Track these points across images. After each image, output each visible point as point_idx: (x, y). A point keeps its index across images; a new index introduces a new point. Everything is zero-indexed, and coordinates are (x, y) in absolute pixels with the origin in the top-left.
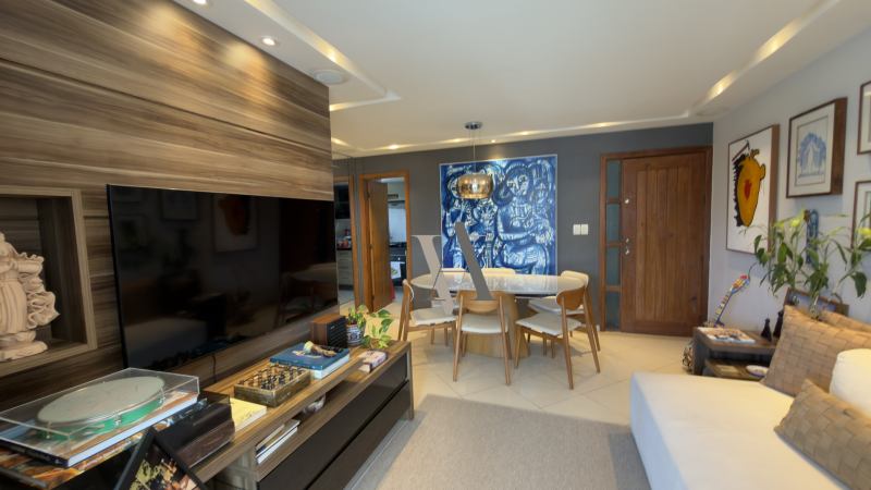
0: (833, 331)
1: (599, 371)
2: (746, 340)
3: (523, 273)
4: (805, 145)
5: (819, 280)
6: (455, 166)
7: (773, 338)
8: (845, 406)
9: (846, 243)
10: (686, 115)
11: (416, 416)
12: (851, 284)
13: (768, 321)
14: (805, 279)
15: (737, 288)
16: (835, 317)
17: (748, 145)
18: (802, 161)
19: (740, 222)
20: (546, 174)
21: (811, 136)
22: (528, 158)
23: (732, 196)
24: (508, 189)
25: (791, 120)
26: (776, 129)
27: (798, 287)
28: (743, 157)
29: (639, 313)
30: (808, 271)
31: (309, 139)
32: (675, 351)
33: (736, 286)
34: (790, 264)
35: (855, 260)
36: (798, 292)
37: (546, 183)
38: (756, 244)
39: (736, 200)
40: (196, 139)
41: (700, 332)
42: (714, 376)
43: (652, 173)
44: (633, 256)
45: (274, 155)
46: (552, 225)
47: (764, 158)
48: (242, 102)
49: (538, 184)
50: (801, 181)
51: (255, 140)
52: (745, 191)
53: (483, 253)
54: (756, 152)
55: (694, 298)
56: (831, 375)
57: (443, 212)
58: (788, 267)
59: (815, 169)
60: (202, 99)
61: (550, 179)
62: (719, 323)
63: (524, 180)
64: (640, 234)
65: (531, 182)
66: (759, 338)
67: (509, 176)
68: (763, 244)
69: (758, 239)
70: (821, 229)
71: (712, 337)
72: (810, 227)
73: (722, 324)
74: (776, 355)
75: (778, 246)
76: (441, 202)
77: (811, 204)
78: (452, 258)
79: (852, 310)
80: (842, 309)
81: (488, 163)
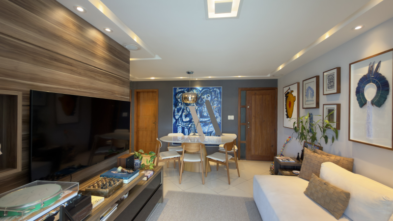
0: (319, 156)
1: (239, 177)
2: (292, 161)
3: (208, 135)
4: (308, 90)
5: (314, 138)
6: (180, 89)
7: (301, 160)
8: (325, 182)
9: (321, 125)
10: (269, 76)
11: (164, 201)
12: (323, 139)
13: (298, 154)
14: (309, 138)
15: (288, 142)
16: (319, 151)
17: (289, 89)
18: (307, 96)
19: (288, 117)
20: (218, 94)
21: (309, 87)
22: (211, 87)
23: (285, 107)
24: (202, 100)
25: (303, 81)
26: (298, 84)
27: (308, 141)
28: (288, 93)
29: (253, 152)
30: (311, 135)
31: (121, 73)
32: (267, 166)
33: (287, 141)
34: (305, 133)
35: (324, 131)
36: (308, 143)
37: (218, 98)
38: (294, 125)
39: (286, 108)
40: (71, 70)
41: (276, 158)
42: (282, 175)
43: (257, 96)
44: (250, 129)
45: (105, 79)
46: (220, 116)
47: (295, 94)
48: (93, 55)
49: (215, 98)
50: (307, 103)
51: (98, 72)
52: (289, 105)
53: (191, 126)
54: (292, 91)
55: (272, 146)
56: (320, 172)
57: (174, 108)
58: (305, 134)
59: (311, 99)
60: (76, 52)
61: (219, 96)
62: (282, 155)
63: (209, 96)
64: (253, 120)
65: (212, 97)
66: (296, 160)
67: (203, 94)
68: (296, 125)
69: (295, 123)
70: (313, 120)
71: (281, 160)
72: (310, 119)
73: (283, 156)
74: (302, 166)
75: (301, 126)
76: (173, 103)
77: (311, 111)
78: (177, 129)
79: (324, 149)
80: (321, 148)
81: (194, 88)
